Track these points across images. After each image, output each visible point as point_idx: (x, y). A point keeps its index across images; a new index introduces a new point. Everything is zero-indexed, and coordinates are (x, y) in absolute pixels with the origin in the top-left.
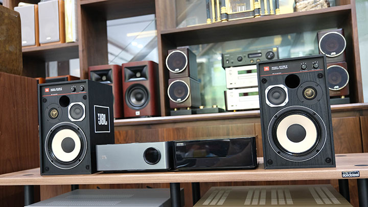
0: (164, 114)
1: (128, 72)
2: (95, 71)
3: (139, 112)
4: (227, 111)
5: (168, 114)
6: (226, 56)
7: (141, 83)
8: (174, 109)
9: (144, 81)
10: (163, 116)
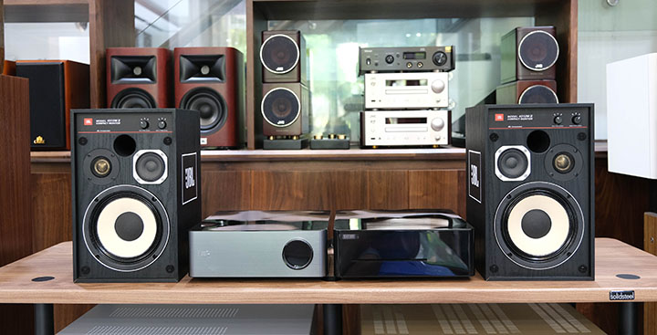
0: (253, 146)
1: (186, 64)
2: (120, 58)
3: (205, 140)
4: (363, 146)
5: (259, 146)
6: (366, 51)
7: (211, 86)
8: (269, 138)
9: (218, 84)
10: (251, 149)
